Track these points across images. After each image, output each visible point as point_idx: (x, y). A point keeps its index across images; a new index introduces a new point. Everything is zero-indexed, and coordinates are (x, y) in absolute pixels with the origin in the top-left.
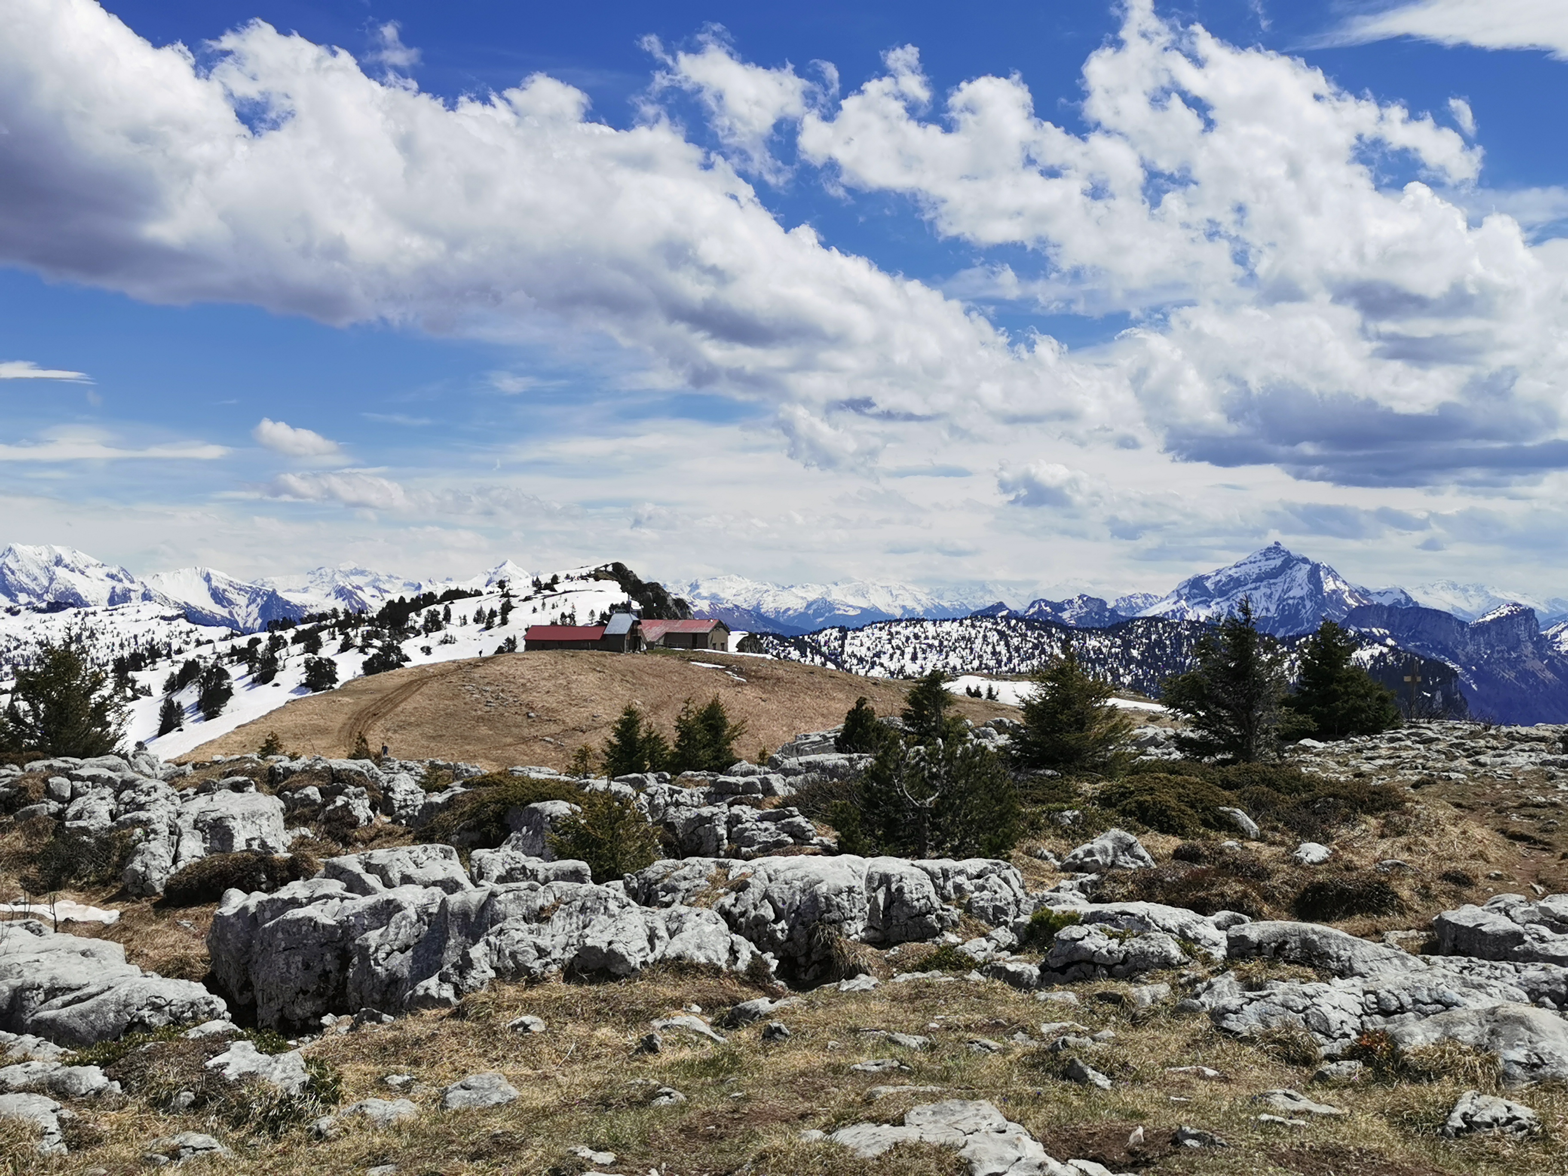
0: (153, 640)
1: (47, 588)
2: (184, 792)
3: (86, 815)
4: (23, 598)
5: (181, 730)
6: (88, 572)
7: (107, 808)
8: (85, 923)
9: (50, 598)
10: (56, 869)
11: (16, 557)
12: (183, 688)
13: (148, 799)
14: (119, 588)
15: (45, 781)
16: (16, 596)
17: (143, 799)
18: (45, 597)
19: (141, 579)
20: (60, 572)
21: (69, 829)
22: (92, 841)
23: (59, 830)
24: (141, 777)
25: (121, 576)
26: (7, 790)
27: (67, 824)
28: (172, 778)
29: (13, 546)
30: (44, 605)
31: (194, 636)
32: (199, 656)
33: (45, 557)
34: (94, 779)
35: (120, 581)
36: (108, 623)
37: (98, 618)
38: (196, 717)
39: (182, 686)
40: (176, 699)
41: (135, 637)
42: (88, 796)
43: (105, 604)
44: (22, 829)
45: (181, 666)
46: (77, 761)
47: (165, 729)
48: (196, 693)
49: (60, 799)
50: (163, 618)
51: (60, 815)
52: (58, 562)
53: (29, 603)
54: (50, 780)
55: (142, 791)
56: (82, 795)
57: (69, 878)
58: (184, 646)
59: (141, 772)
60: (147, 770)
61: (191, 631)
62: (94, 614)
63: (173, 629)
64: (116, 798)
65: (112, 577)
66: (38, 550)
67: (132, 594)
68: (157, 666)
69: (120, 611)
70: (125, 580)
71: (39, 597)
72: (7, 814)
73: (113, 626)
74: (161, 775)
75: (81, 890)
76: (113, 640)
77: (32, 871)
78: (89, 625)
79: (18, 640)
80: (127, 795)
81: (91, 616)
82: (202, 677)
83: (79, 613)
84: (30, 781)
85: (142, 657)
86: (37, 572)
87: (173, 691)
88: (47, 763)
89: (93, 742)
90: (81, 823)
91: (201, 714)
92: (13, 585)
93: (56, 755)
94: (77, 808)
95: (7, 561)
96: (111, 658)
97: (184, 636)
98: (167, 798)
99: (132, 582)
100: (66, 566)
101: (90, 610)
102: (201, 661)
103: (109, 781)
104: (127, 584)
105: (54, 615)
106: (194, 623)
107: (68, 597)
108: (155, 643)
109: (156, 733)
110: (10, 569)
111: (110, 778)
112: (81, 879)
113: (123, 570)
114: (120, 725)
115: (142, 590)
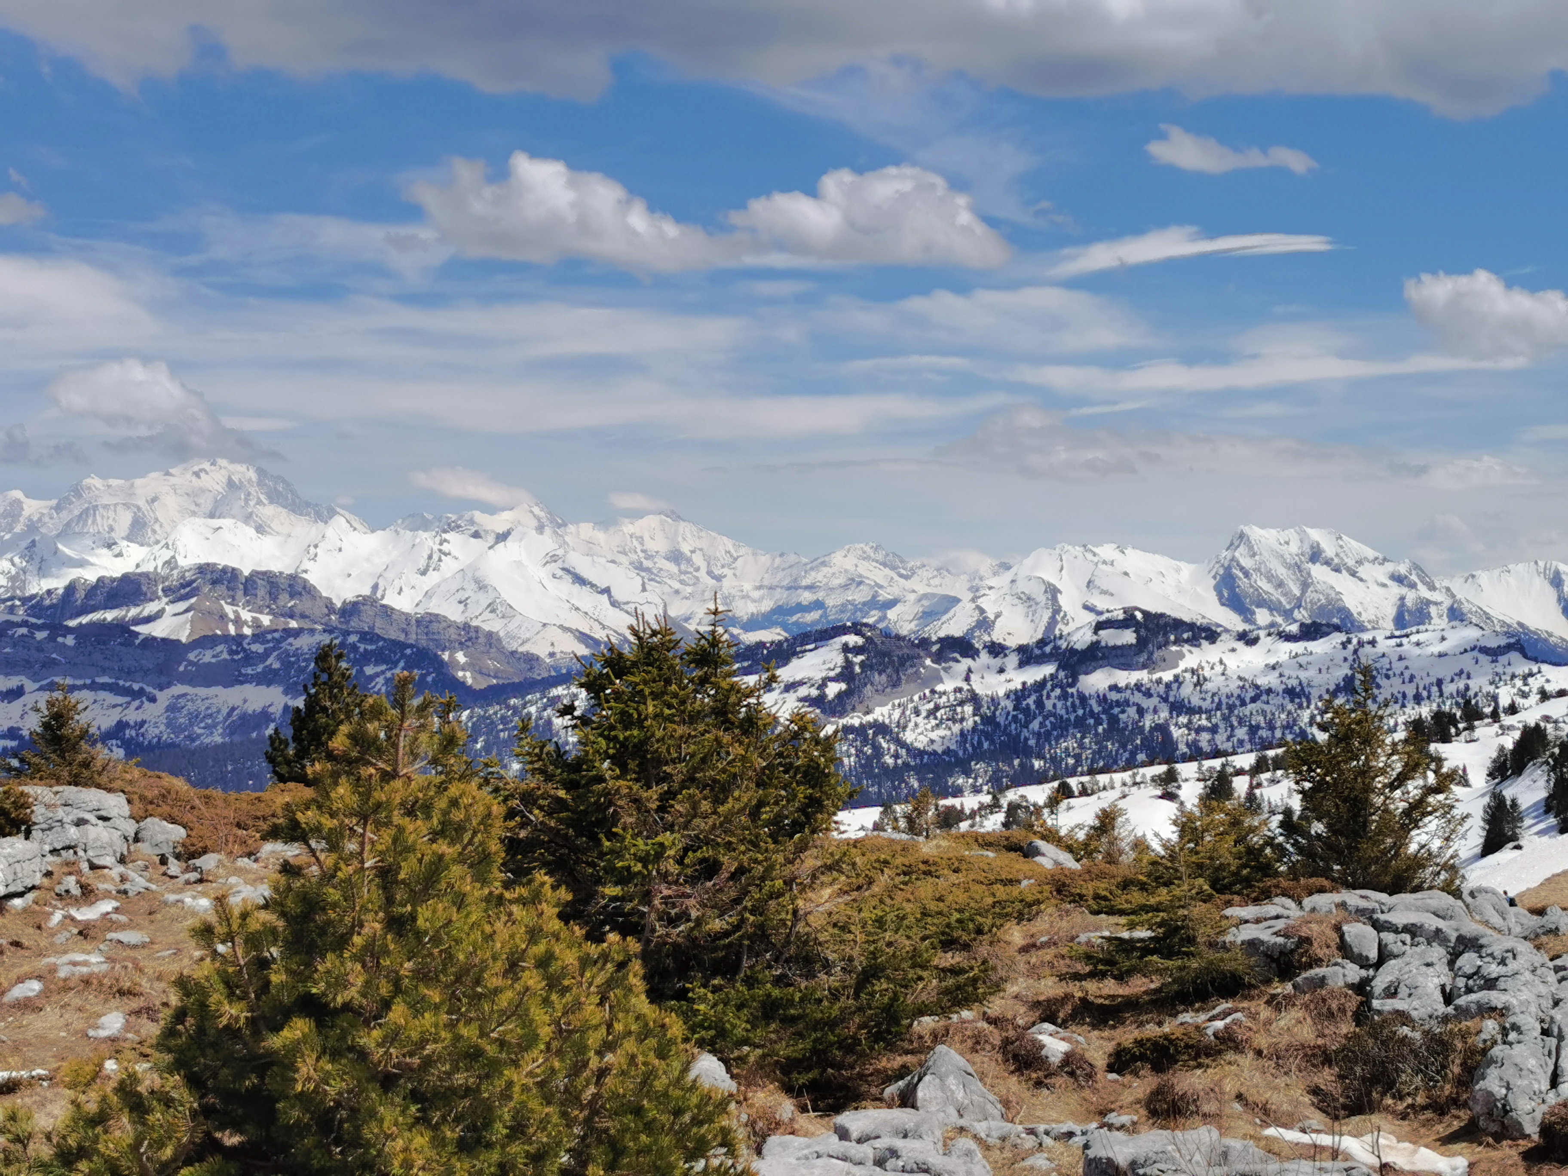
0: (1467, 688)
1: (1299, 599)
2: (1558, 962)
3: (1403, 991)
4: (1263, 617)
5: (1518, 847)
6: (1362, 571)
7: (1436, 981)
8: (1413, 1173)
9: (1303, 615)
10: (1364, 1079)
11: (1251, 548)
12: (1520, 774)
13: (1501, 970)
14: (1411, 597)
15: (1338, 928)
16: (1253, 613)
17: (1493, 970)
18: (1296, 614)
19: (1446, 583)
20: (1318, 572)
21: (1379, 1012)
22: (1417, 1035)
23: (1362, 1014)
24: (1490, 932)
25: (1414, 578)
26: (1280, 940)
27: (1376, 1004)
28: (1537, 936)
29: (1246, 530)
30: (1294, 628)
31: (1535, 683)
32: (1547, 719)
33: (1294, 548)
34: (1412, 930)
35: (1413, 586)
36: (1394, 658)
37: (1379, 650)
38: (1542, 826)
39: (1519, 770)
40: (1509, 792)
41: (1439, 683)
42: (1406, 959)
43: (1389, 626)
44: (1307, 1007)
45: (1517, 735)
46: (1383, 897)
47: (1492, 845)
48: (1542, 783)
49: (1362, 961)
50: (1484, 650)
51: (1362, 988)
52: (1316, 555)
53: (1272, 625)
54: (1345, 928)
55: (1491, 955)
56: (1396, 957)
57: (1383, 1094)
58: (1519, 701)
59: (1486, 923)
60: (1496, 920)
61: (1531, 675)
62: (1373, 643)
63: (1500, 670)
64: (1451, 964)
65: (1399, 579)
66: (1283, 536)
67: (1433, 610)
68: (1478, 733)
69: (1414, 638)
70: (1420, 586)
71: (1288, 615)
72: (1282, 981)
73: (1403, 664)
74: (1517, 929)
75: (1404, 1116)
76: (1403, 688)
77: (1326, 1078)
78: (1365, 660)
79: (1257, 687)
80: (1468, 961)
81: (1368, 648)
82: (1552, 755)
83: (1349, 641)
84: (1314, 926)
85: (1452, 720)
86: (1282, 572)
87: (1504, 778)
88: (1336, 897)
89: (1409, 868)
90: (1397, 1004)
91: (1552, 821)
92: (1247, 595)
93: (1354, 886)
94: (1389, 978)
95: (1237, 554)
96: (1401, 719)
97: (1519, 683)
99: (1432, 588)
100: (1327, 563)
101: (1366, 637)
102: (1550, 728)
103: (1437, 935)
104: (1424, 592)
105: (1311, 645)
106: (1536, 660)
107: (1331, 614)
108: (1471, 693)
109: (1478, 850)
110: (1242, 569)
111: (1438, 931)
112: (1401, 1098)
113: (1417, 567)
114: (1447, 839)
115: (1448, 603)
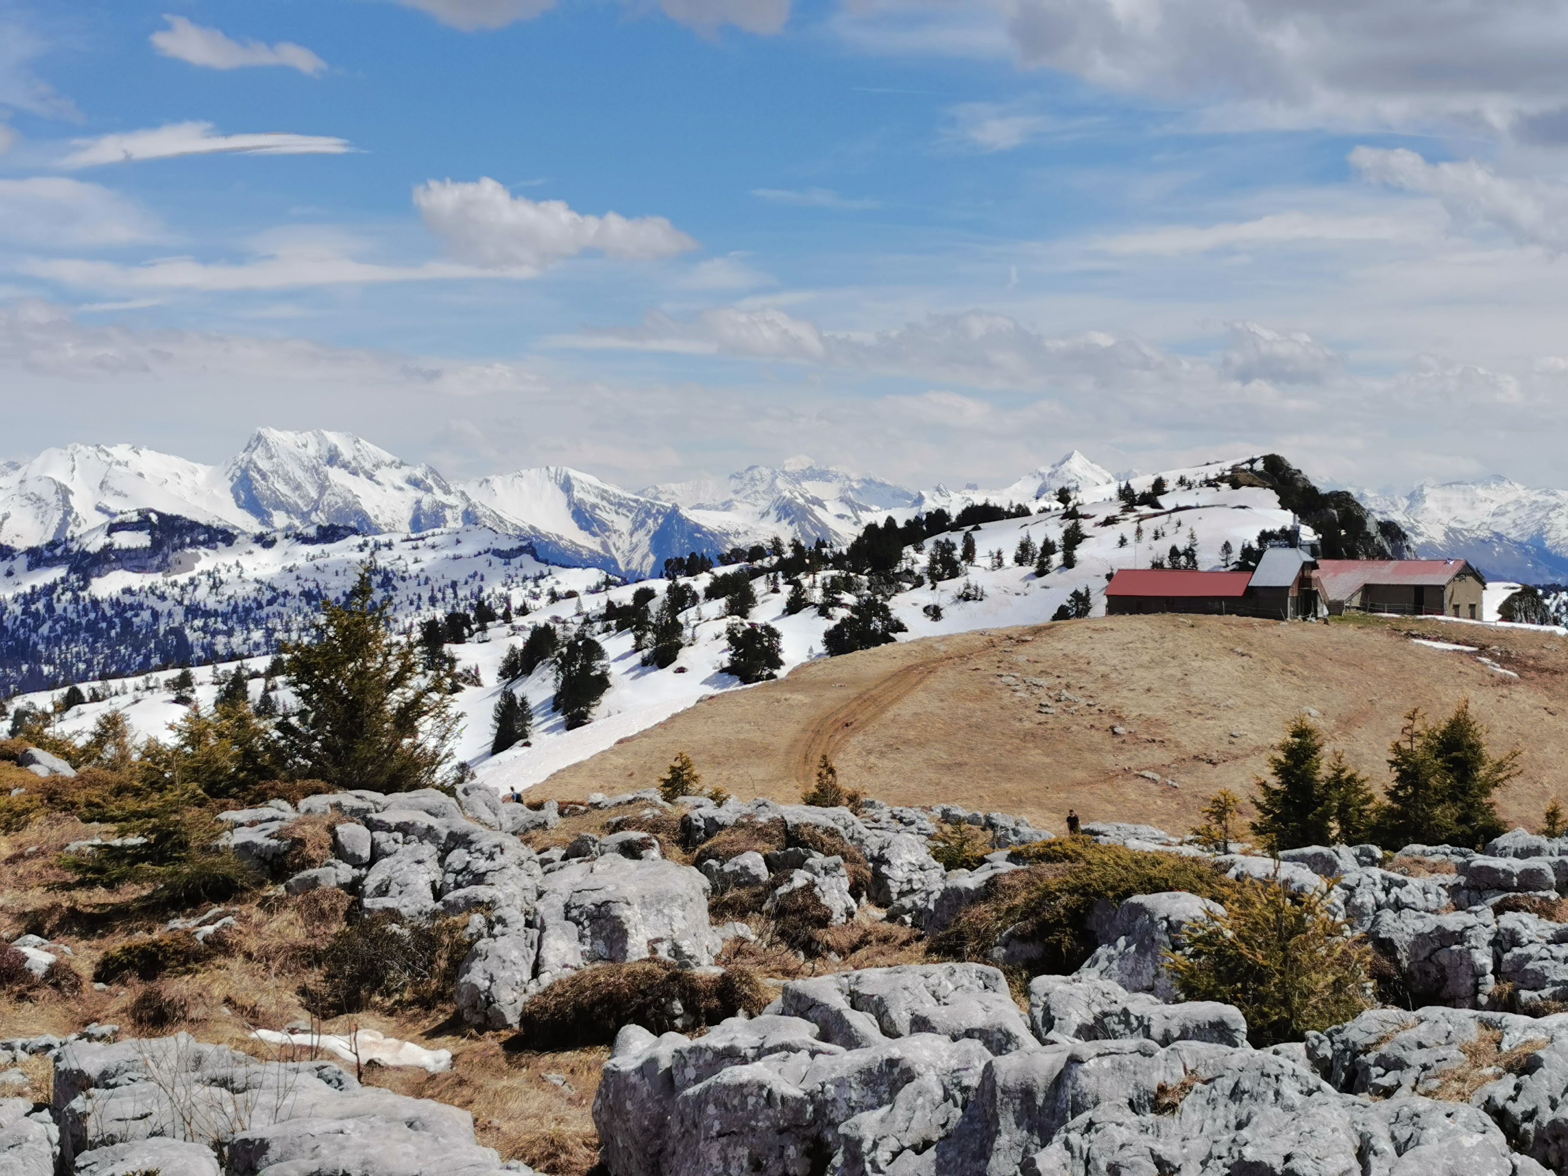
0: (481, 590)
1: (317, 502)
2: (545, 855)
3: (394, 889)
4: (280, 520)
5: (528, 744)
6: (379, 475)
7: (427, 878)
8: (398, 1069)
9: (320, 518)
10: (351, 978)
11: (268, 449)
12: (530, 674)
13: (489, 865)
14: (427, 501)
15: (331, 829)
16: (270, 515)
17: (481, 865)
18: (314, 517)
19: (461, 487)
20: (336, 475)
21: (370, 911)
22: (406, 932)
23: (354, 912)
24: (479, 827)
25: (430, 481)
26: (274, 842)
27: (367, 902)
28: (527, 830)
29: (264, 432)
30: (312, 531)
31: (546, 585)
32: (556, 619)
33: (312, 451)
34: (405, 829)
35: (429, 490)
36: (410, 561)
37: (395, 553)
38: (550, 723)
39: (528, 670)
40: (520, 690)
41: (454, 585)
42: (398, 857)
43: (405, 529)
44: (298, 908)
45: (527, 635)
46: (378, 796)
47: (502, 743)
48: (550, 681)
49: (355, 861)
50: (498, 553)
51: (354, 887)
52: (333, 458)
53: (289, 527)
54: (339, 828)
55: (480, 850)
56: (388, 855)
57: (371, 992)
58: (531, 603)
59: (478, 819)
60: (487, 815)
61: (542, 576)
62: (389, 546)
63: (512, 572)
64: (441, 860)
65: (415, 483)
66: (301, 439)
67: (448, 513)
68: (490, 634)
69: (429, 541)
70: (436, 490)
71: (304, 517)
72: (275, 883)
73: (419, 566)
74: (508, 825)
75: (391, 1012)
76: (418, 590)
77: (314, 978)
78: (381, 563)
79: (274, 589)
80: (459, 856)
81: (384, 550)
82: (561, 655)
83: (366, 544)
84: (307, 827)
85: (465, 620)
86: (299, 475)
87: (515, 677)
88: (332, 798)
89: (404, 767)
90: (387, 902)
91: (560, 718)
92: (264, 497)
93: (350, 786)
94: (381, 877)
95: (254, 456)
96: (416, 621)
97: (530, 585)
98: (520, 864)
99: (447, 491)
100: (345, 466)
101: (383, 539)
102: (558, 627)
103: (429, 833)
104: (440, 496)
105: (327, 547)
106: (546, 562)
107: (348, 517)
108: (484, 595)
109: (489, 748)
110: (259, 471)
111: (430, 828)
112: (389, 995)
113: (433, 471)
114: (443, 738)
115: (462, 506)
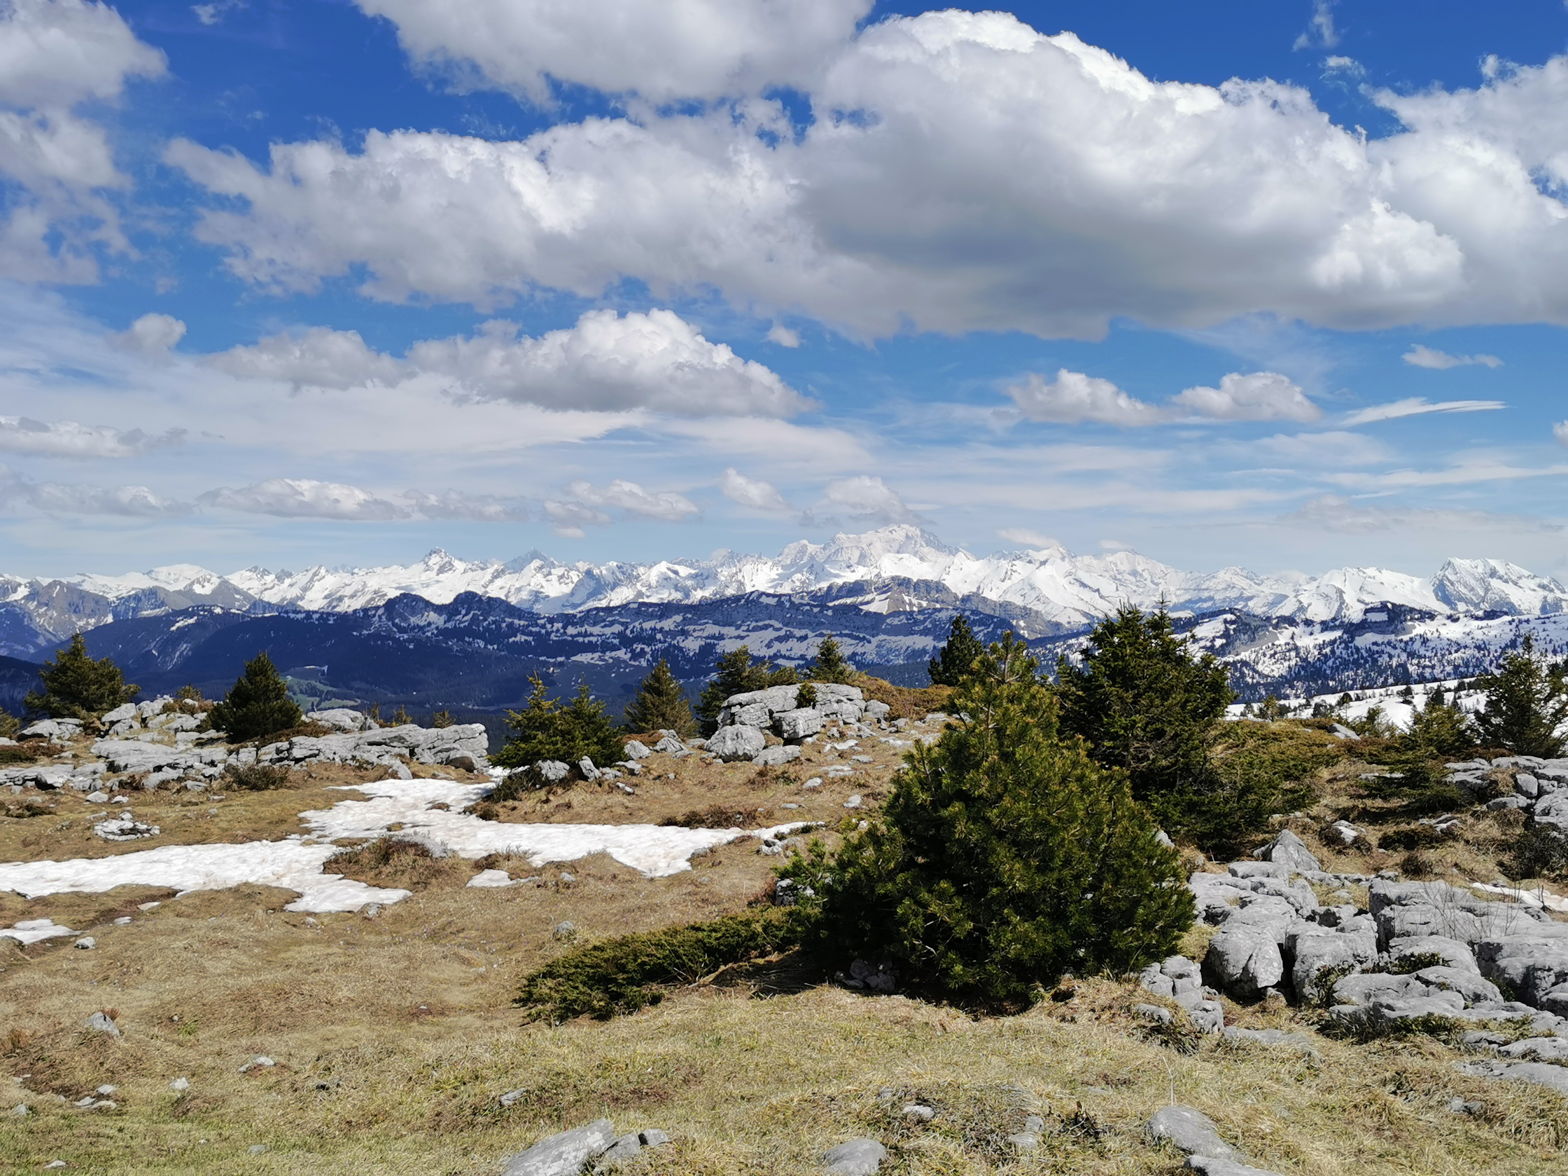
1: (1483, 598)
3: (1553, 812)
4: (1462, 607)
6: (1520, 583)
8: (1562, 913)
9: (1486, 606)
10: (1529, 859)
11: (1455, 569)
14: (1550, 597)
15: (1513, 776)
16: (1456, 605)
20: (1495, 583)
21: (1539, 823)
22: (1562, 837)
23: (1529, 823)
25: (1552, 586)
26: (1479, 781)
27: (1537, 818)
29: (1452, 560)
30: (1480, 613)
33: (1480, 570)
34: (1558, 779)
35: (1552, 591)
36: (1541, 630)
37: (1531, 625)
42: (1555, 794)
43: (1537, 612)
44: (1495, 818)
46: (1540, 760)
49: (1528, 795)
51: (1528, 810)
52: (1493, 574)
53: (1467, 611)
54: (1518, 776)
56: (1548, 793)
57: (1542, 868)
62: (1528, 621)
65: (1543, 587)
66: (1474, 564)
69: (1552, 619)
70: (1556, 590)
71: (1477, 606)
72: (1480, 804)
73: (1545, 633)
75: (1554, 881)
76: (1546, 646)
77: (1506, 858)
78: (1522, 632)
79: (1458, 644)
81: (1525, 624)
83: (1513, 620)
84: (1499, 775)
86: (1473, 583)
88: (1512, 760)
89: (1555, 745)
90: (1545, 819)
92: (1452, 595)
93: (1521, 753)
94: (1545, 805)
95: (1446, 573)
99: (1563, 592)
100: (1500, 578)
101: (1523, 618)
104: (1558, 594)
105: (1491, 623)
107: (1502, 606)
110: (1449, 581)
112: (1553, 871)
113: (1554, 580)
